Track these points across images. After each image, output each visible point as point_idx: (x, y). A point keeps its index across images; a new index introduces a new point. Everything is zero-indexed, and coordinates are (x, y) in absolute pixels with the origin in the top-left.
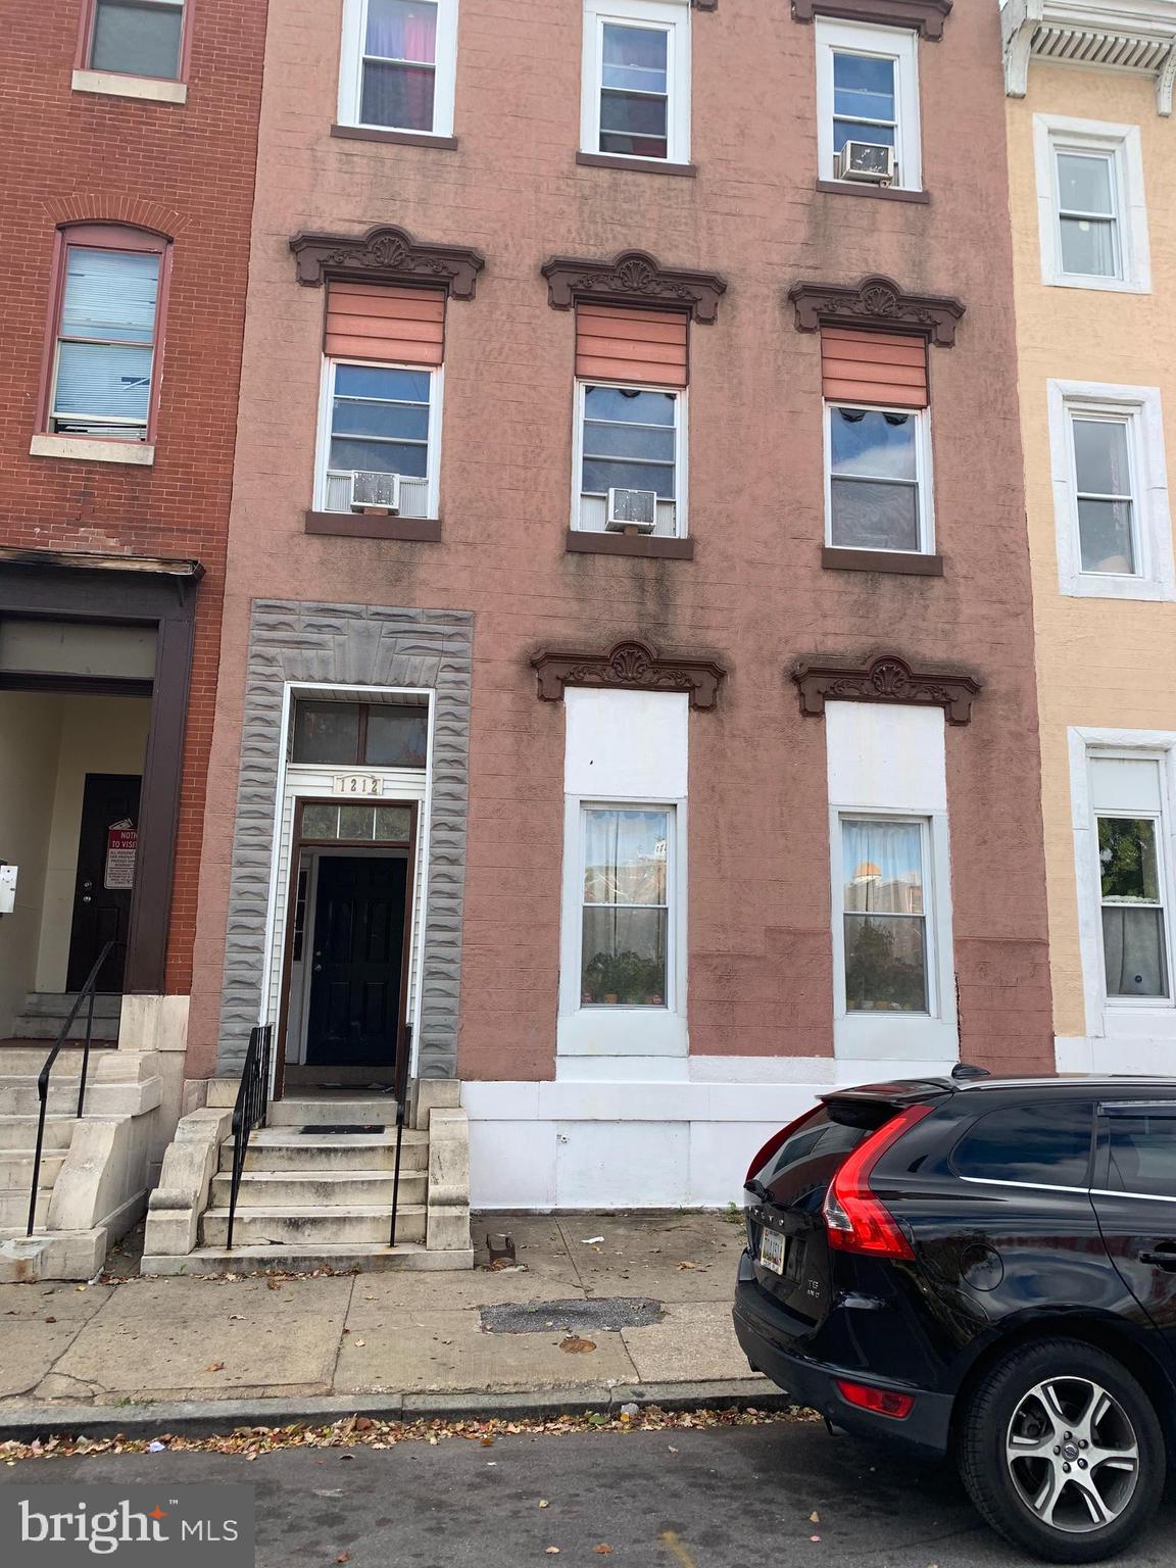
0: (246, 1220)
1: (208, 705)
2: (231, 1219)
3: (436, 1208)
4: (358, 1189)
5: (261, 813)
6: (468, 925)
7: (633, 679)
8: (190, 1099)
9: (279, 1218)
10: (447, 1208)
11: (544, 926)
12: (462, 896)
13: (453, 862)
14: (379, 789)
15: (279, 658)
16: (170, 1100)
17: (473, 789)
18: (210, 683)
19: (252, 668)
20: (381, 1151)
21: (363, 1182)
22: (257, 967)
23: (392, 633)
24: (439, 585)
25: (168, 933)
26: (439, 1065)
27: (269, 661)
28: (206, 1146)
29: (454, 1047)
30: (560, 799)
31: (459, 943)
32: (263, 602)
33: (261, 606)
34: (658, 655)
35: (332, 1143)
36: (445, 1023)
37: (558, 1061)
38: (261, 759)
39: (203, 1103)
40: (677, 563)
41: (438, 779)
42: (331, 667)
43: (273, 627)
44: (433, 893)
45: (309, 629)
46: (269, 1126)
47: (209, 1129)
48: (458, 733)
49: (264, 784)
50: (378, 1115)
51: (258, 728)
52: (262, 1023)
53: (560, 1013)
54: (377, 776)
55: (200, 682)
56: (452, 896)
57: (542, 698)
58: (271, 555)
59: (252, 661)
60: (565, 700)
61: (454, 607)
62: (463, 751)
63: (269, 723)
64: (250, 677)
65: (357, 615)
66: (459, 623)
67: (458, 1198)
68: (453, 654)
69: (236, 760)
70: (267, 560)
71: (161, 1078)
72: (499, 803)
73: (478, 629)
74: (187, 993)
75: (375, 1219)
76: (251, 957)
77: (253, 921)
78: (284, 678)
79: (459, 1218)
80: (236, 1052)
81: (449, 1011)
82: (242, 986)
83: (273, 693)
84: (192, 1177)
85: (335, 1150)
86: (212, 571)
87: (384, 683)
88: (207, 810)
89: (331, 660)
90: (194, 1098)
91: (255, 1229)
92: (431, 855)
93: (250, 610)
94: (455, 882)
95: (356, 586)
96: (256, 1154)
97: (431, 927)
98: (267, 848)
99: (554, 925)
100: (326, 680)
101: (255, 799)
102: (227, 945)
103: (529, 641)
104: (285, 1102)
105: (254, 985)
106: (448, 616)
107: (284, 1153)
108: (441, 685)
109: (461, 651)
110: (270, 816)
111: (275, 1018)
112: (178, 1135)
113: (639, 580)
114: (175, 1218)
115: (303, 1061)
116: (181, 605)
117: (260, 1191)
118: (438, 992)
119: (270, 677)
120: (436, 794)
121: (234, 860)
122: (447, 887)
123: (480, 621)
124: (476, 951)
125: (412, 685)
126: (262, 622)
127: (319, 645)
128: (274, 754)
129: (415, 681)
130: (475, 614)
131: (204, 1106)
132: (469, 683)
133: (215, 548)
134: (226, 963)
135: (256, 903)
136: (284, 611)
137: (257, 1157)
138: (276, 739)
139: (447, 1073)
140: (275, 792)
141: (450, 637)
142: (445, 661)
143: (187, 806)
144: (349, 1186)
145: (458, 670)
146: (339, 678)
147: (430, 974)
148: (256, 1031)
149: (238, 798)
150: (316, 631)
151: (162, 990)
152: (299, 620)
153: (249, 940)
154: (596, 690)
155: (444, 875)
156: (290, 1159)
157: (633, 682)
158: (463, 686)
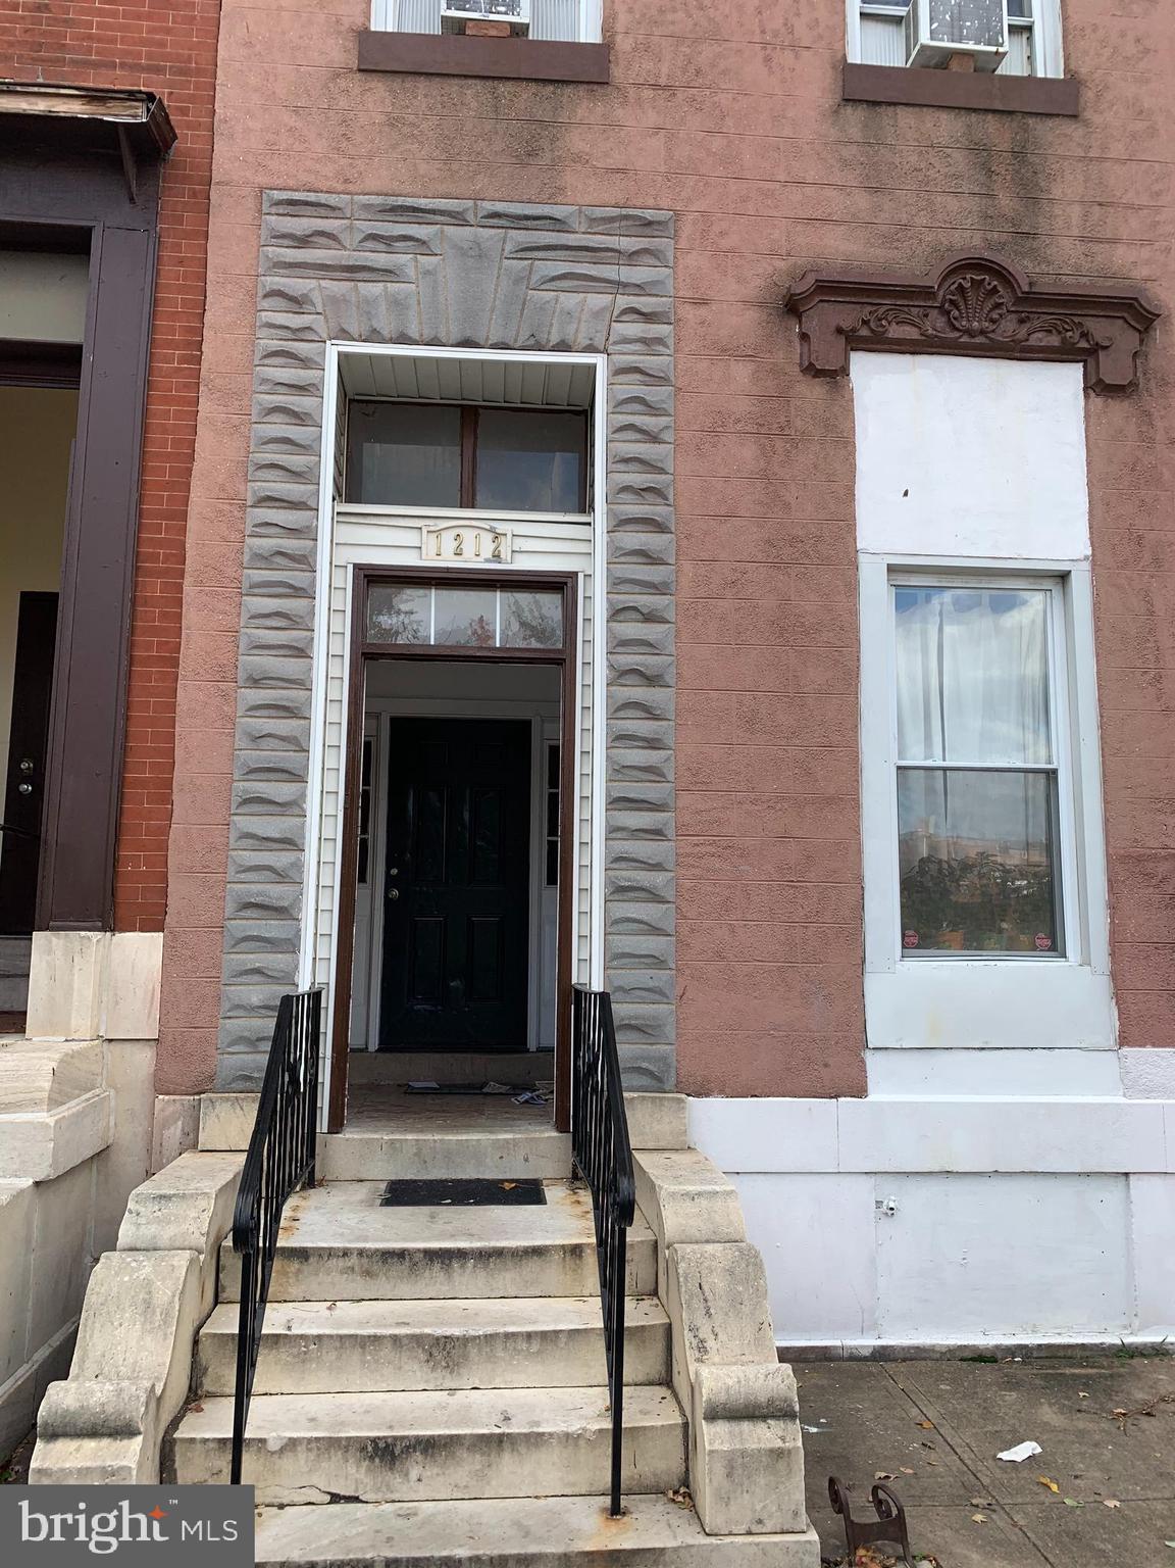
0: (273, 1446)
1: (186, 386)
2: (238, 1442)
3: (722, 1428)
4: (519, 1352)
5: (291, 586)
6: (685, 799)
7: (982, 332)
8: (166, 1133)
9: (348, 1439)
10: (746, 1426)
11: (830, 801)
12: (672, 745)
13: (652, 680)
14: (505, 553)
15: (317, 298)
16: (129, 1136)
17: (684, 543)
18: (188, 345)
19: (266, 317)
20: (557, 1257)
21: (529, 1336)
22: (289, 876)
23: (522, 250)
24: (611, 163)
25: (120, 812)
26: (644, 1065)
27: (297, 303)
28: (182, 1260)
29: (670, 1031)
30: (847, 560)
31: (671, 832)
32: (285, 195)
33: (279, 203)
34: (1031, 284)
35: (452, 1236)
36: (651, 984)
37: (870, 1059)
38: (288, 486)
39: (191, 1143)
40: (1050, 123)
41: (619, 524)
42: (412, 313)
43: (303, 241)
44: (617, 739)
45: (370, 244)
46: (321, 1185)
47: (193, 1214)
48: (653, 438)
49: (293, 532)
50: (526, 1160)
51: (279, 428)
52: (304, 986)
53: (868, 967)
54: (501, 527)
55: (170, 344)
56: (653, 744)
57: (812, 371)
58: (296, 110)
59: (266, 304)
60: (852, 375)
61: (638, 204)
62: (662, 471)
63: (299, 418)
64: (265, 332)
65: (458, 219)
66: (648, 231)
67: (771, 1402)
68: (640, 289)
69: (242, 487)
70: (290, 119)
71: (112, 1093)
72: (735, 570)
73: (683, 244)
74: (158, 927)
75: (568, 1438)
76: (280, 859)
77: (282, 791)
78: (325, 336)
79: (778, 1454)
80: (253, 1042)
81: (657, 962)
82: (265, 913)
83: (305, 362)
84: (149, 1341)
85: (461, 1254)
86: (186, 140)
87: (511, 343)
88: (187, 582)
89: (413, 301)
90: (174, 1133)
91: (295, 1467)
92: (611, 666)
93: (260, 211)
94: (657, 718)
95: (455, 166)
96: (295, 1265)
97: (615, 803)
98: (302, 652)
99: (848, 801)
100: (403, 339)
101: (279, 559)
102: (233, 835)
103: (781, 264)
104: (350, 1134)
105: (286, 912)
106: (626, 217)
107: (354, 1260)
108: (618, 347)
109: (654, 283)
110: (307, 593)
111: (328, 976)
112: (126, 1232)
113: (979, 151)
114: (99, 1463)
115: (374, 1045)
116: (132, 200)
117: (304, 1359)
118: (635, 926)
119: (299, 334)
120: (616, 554)
121: (241, 675)
122: (644, 728)
123: (687, 229)
124: (703, 849)
125: (563, 347)
126: (286, 230)
127: (388, 274)
128: (309, 476)
129: (570, 338)
130: (678, 215)
131: (194, 1146)
132: (671, 342)
133: (192, 99)
134: (231, 869)
135: (286, 758)
136: (323, 212)
137: (299, 1271)
138: (311, 449)
139: (659, 1080)
140: (316, 546)
141: (633, 257)
142: (624, 301)
143: (151, 573)
144: (499, 1345)
145: (648, 317)
146: (428, 334)
147: (617, 891)
148: (287, 1001)
149: (246, 558)
150: (382, 247)
151: (110, 922)
152: (351, 228)
153: (271, 826)
154: (908, 358)
155: (636, 705)
156: (368, 1273)
157: (979, 340)
158: (661, 348)
